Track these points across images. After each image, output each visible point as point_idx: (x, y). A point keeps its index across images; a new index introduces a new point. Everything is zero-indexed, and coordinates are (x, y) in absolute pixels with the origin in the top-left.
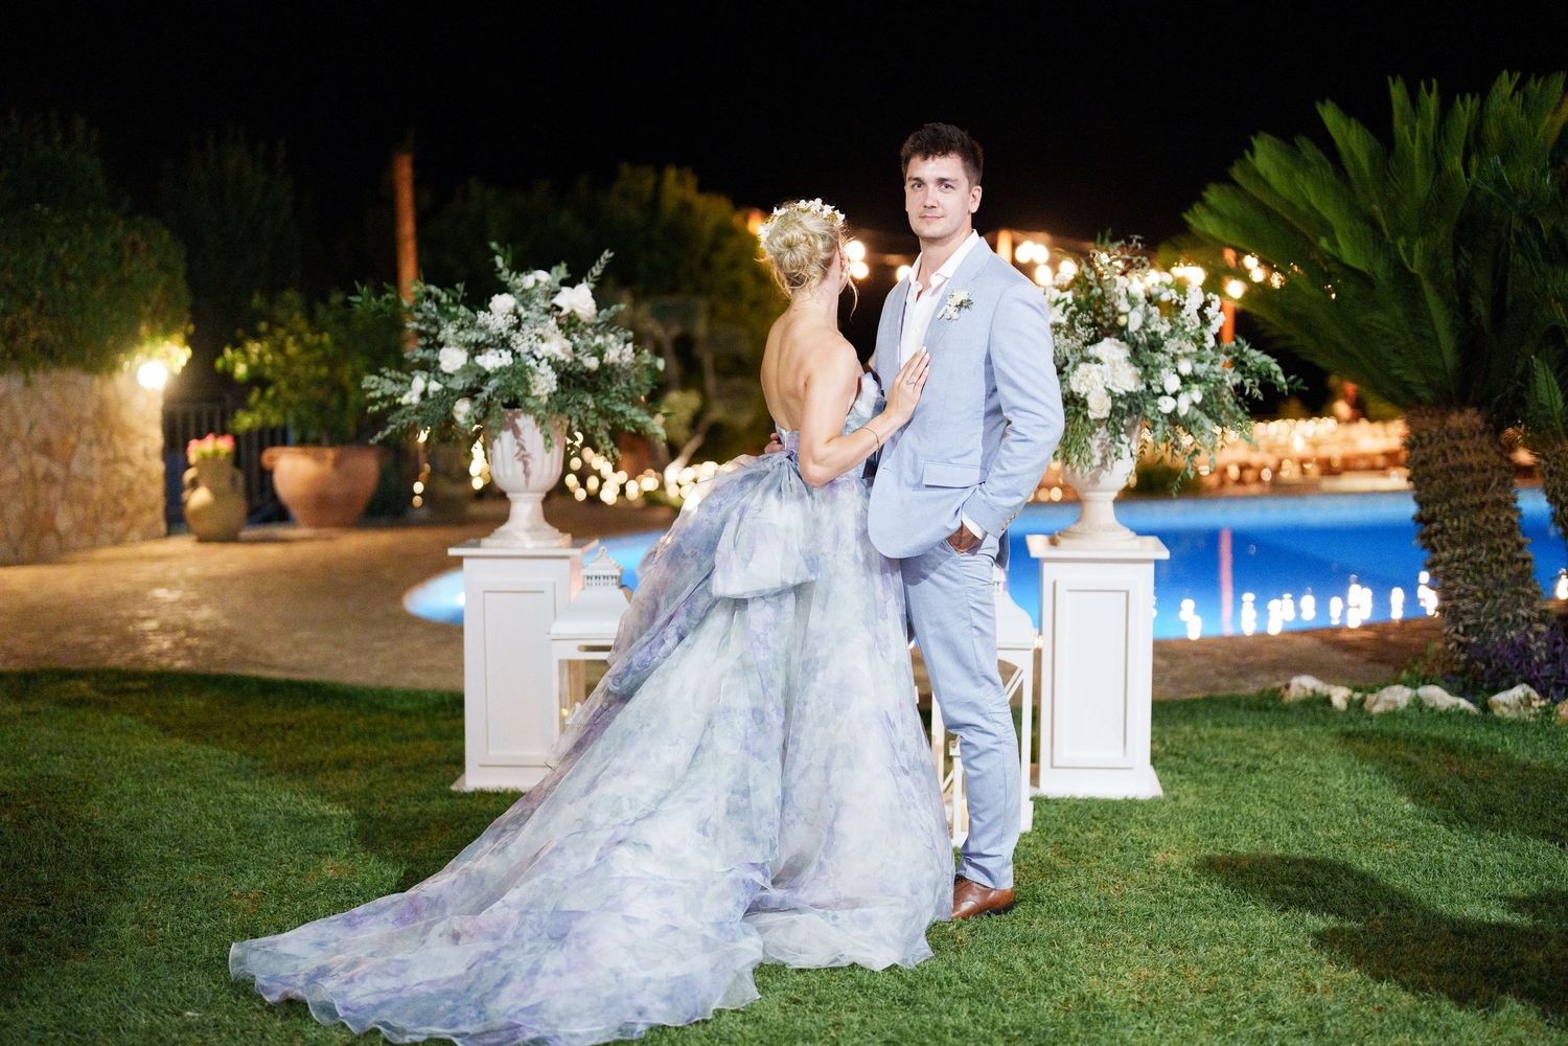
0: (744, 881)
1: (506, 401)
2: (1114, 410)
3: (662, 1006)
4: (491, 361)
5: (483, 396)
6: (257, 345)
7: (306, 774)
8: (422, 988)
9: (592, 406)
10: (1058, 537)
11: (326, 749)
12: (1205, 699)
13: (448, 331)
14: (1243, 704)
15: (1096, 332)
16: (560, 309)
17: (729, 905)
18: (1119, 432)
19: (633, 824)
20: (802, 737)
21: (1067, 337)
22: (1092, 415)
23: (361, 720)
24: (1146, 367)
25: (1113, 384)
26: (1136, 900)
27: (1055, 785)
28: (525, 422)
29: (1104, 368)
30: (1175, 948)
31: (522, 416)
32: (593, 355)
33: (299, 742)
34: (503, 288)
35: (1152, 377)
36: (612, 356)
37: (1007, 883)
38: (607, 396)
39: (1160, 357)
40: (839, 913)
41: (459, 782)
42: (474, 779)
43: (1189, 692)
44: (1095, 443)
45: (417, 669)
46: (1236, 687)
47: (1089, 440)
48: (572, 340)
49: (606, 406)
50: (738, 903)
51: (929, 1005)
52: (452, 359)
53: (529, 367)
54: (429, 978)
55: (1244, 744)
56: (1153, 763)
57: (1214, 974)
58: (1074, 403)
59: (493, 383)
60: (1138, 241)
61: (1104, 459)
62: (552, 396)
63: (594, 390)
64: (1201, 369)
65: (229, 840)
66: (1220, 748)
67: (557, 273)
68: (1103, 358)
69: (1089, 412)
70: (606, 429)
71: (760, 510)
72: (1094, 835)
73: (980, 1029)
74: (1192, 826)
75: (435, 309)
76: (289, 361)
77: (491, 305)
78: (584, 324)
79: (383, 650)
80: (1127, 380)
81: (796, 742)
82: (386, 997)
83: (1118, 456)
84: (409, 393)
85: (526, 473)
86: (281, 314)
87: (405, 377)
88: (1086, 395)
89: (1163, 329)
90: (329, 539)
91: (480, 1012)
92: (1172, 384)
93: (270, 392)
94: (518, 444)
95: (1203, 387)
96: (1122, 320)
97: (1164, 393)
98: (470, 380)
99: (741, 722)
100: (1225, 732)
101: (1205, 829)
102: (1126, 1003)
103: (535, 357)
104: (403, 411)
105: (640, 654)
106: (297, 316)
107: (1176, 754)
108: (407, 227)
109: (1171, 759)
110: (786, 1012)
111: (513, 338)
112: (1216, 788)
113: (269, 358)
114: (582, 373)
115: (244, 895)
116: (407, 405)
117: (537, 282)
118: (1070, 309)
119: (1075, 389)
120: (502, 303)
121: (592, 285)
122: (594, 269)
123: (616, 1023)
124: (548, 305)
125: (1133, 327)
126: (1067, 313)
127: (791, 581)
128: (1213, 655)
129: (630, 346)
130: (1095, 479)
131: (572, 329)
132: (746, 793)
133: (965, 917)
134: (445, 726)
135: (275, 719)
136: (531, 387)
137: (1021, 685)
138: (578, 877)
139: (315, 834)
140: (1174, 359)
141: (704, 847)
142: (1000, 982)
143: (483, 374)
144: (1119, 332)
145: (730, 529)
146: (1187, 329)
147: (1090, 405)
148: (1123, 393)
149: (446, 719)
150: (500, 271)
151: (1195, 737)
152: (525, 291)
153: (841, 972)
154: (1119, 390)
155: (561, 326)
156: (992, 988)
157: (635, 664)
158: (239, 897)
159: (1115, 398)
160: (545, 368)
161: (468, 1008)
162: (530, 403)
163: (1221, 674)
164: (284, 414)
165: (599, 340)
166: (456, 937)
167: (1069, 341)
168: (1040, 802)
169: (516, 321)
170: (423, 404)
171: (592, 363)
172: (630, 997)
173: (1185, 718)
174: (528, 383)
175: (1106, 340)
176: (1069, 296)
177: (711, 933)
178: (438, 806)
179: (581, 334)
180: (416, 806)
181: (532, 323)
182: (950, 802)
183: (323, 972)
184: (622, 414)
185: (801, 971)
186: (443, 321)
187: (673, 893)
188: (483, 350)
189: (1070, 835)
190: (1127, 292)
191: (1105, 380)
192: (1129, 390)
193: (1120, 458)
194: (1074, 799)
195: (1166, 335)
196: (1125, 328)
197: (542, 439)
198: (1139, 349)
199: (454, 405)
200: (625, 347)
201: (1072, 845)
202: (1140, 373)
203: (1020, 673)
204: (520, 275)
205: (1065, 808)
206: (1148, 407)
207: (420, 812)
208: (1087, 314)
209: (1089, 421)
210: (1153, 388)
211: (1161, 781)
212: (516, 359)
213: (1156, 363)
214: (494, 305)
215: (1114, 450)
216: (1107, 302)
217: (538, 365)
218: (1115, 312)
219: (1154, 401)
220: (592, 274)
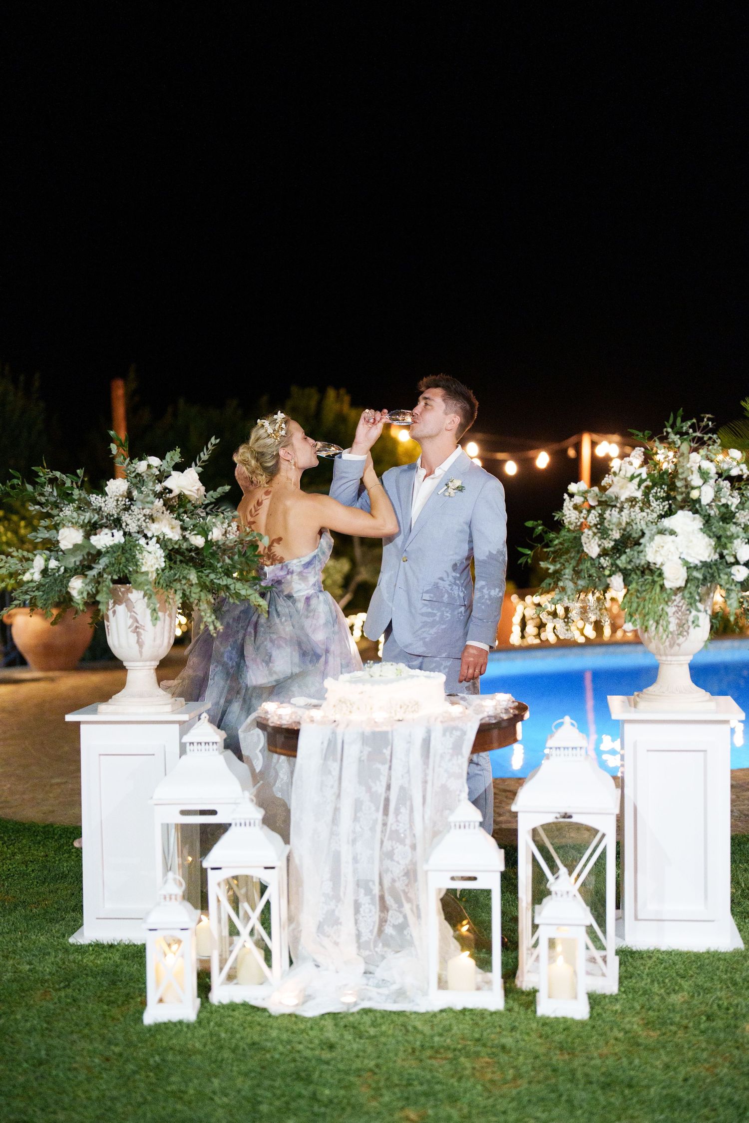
1: (115, 577)
2: (689, 580)
4: (104, 540)
5: (94, 572)
9: (197, 581)
10: (638, 699)
13: (68, 511)
15: (670, 505)
16: (171, 491)
18: (696, 601)
21: (642, 510)
22: (668, 585)
24: (719, 538)
25: (688, 554)
27: (640, 938)
28: (136, 596)
29: (678, 539)
31: (134, 591)
32: (200, 534)
34: (117, 473)
35: (725, 547)
36: (216, 534)
38: (214, 570)
39: (733, 529)
41: (76, 934)
42: (90, 932)
44: (671, 610)
47: (666, 609)
48: (181, 520)
49: (212, 580)
52: (69, 538)
53: (139, 544)
56: (732, 910)
58: (650, 574)
59: (104, 561)
60: (709, 419)
61: (681, 625)
62: (160, 572)
63: (201, 565)
67: (172, 459)
68: (676, 530)
69: (665, 582)
70: (208, 602)
72: (680, 996)
75: (55, 494)
77: (106, 489)
78: (194, 504)
80: (701, 550)
83: (694, 623)
84: (32, 571)
85: (140, 643)
87: (30, 555)
88: (662, 565)
89: (734, 501)
92: (745, 553)
94: (131, 617)
96: (694, 494)
97: (737, 563)
98: (80, 558)
103: (146, 536)
104: (24, 588)
111: (123, 518)
114: (190, 550)
116: (28, 582)
117: (149, 466)
118: (645, 484)
119: (651, 560)
120: (117, 486)
121: (200, 469)
122: (202, 454)
124: (159, 488)
125: (705, 501)
126: (642, 487)
130: (673, 644)
131: (182, 510)
136: (140, 563)
137: (605, 849)
143: (95, 552)
144: (693, 506)
147: (666, 574)
148: (697, 562)
150: (115, 458)
152: (138, 475)
154: (695, 560)
155: (169, 507)
159: (690, 567)
160: (153, 546)
162: (141, 579)
167: (644, 514)
168: (626, 955)
169: (128, 503)
170: (43, 581)
171: (198, 541)
174: (138, 561)
175: (680, 512)
176: (643, 471)
179: (192, 514)
181: (139, 504)
184: (227, 587)
186: (62, 504)
188: (98, 531)
189: (657, 998)
190: (700, 467)
191: (680, 550)
192: (703, 560)
193: (698, 626)
194: (658, 951)
195: (737, 507)
196: (698, 501)
197: (149, 611)
198: (713, 521)
199: (69, 581)
200: (229, 525)
201: (659, 1011)
202: (713, 543)
203: (604, 835)
204: (135, 461)
205: (650, 963)
206: (722, 575)
207: (30, 970)
208: (662, 488)
209: (666, 589)
210: (727, 557)
211: (740, 931)
212: (127, 537)
213: (729, 533)
214: (109, 489)
215: (691, 618)
216: (680, 476)
217: (147, 544)
218: (689, 487)
219: (729, 570)
220: (200, 459)
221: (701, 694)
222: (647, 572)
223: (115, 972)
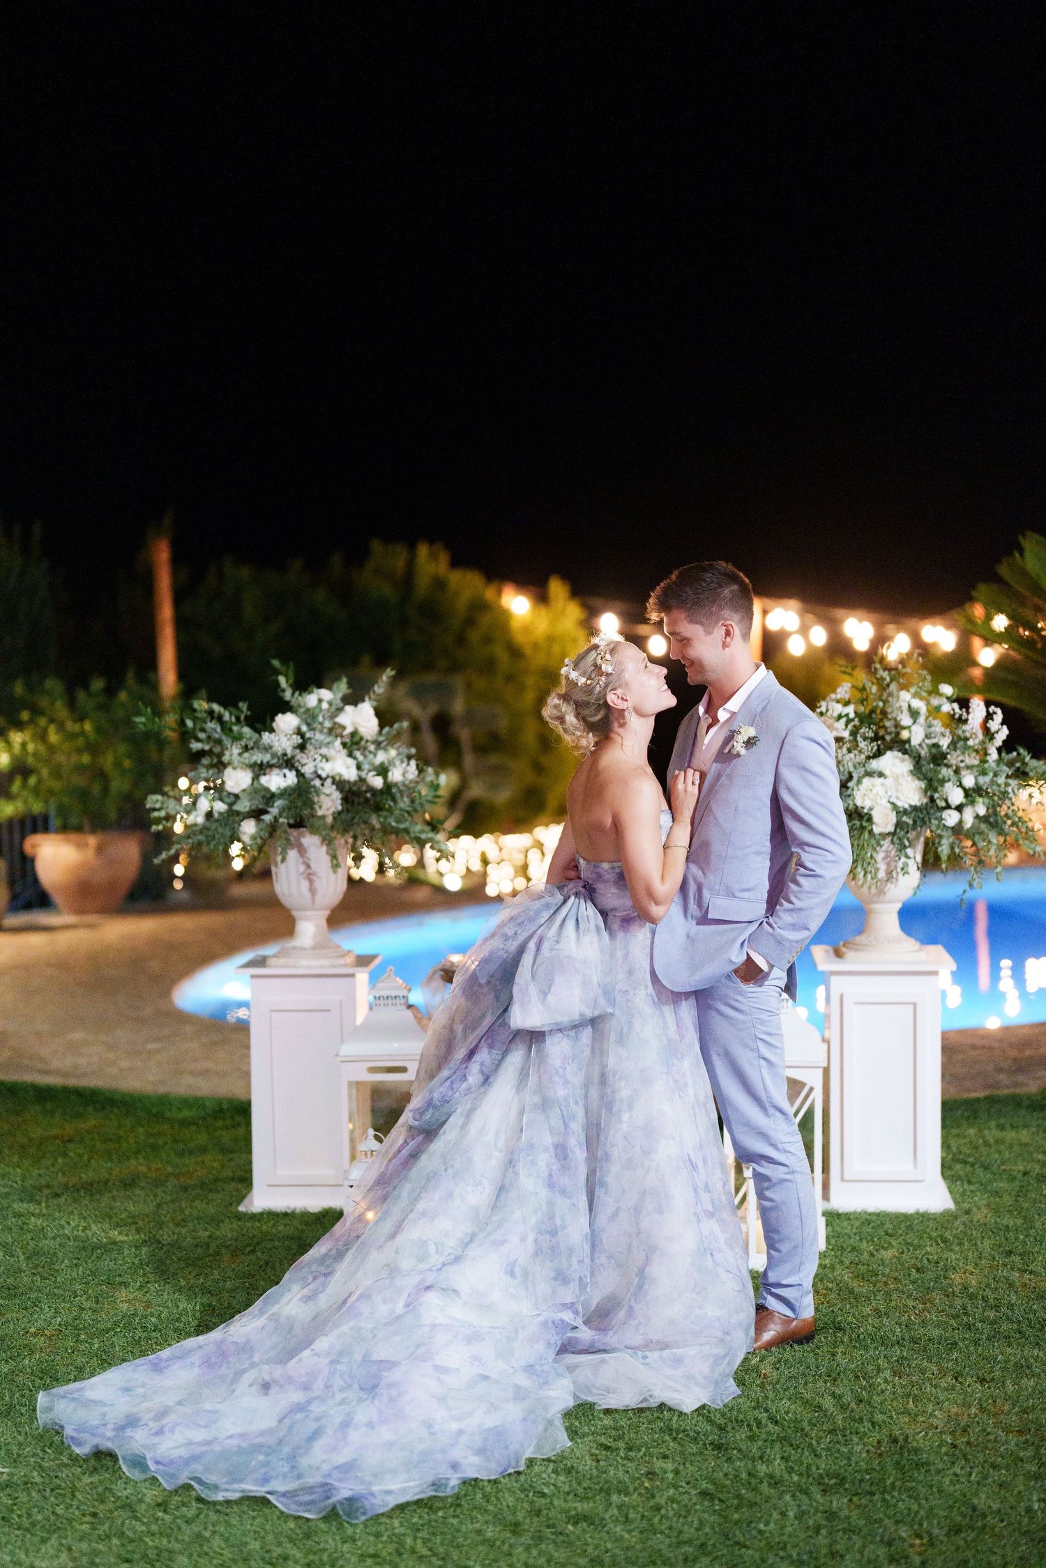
0: (553, 1322)
1: (292, 821)
2: (899, 825)
3: (475, 1460)
4: (276, 781)
5: (267, 818)
6: (19, 734)
7: (92, 1195)
8: (234, 1442)
9: (378, 826)
10: (844, 950)
11: (109, 1165)
12: (986, 1098)
13: (233, 751)
14: (1025, 1103)
15: (879, 746)
16: (344, 728)
17: (540, 1347)
18: (905, 847)
19: (440, 1269)
20: (610, 1179)
21: (849, 751)
22: (876, 830)
23: (141, 1130)
24: (929, 781)
25: (897, 798)
26: (938, 1326)
27: (847, 1199)
28: (311, 841)
29: (889, 781)
30: (982, 1381)
31: (308, 835)
32: (378, 775)
33: (80, 1156)
34: (286, 707)
35: (936, 790)
36: (396, 775)
37: (807, 1310)
38: (391, 814)
39: (945, 772)
40: (648, 1354)
41: (246, 1201)
42: (261, 1199)
43: (968, 1091)
44: (880, 856)
45: (193, 1073)
46: (1016, 1085)
47: (875, 855)
48: (355, 758)
49: (390, 823)
50: (549, 1345)
51: (740, 1450)
52: (237, 780)
53: (314, 787)
54: (239, 1430)
55: (1031, 1149)
56: (943, 1174)
57: (1025, 1411)
58: (858, 818)
59: (279, 803)
61: (890, 872)
62: (337, 815)
63: (378, 808)
64: (985, 780)
65: (20, 1271)
66: (1007, 1155)
67: (339, 690)
68: (886, 772)
69: (874, 827)
71: (558, 942)
72: (889, 1252)
73: (796, 1478)
74: (987, 1243)
75: (219, 729)
76: (52, 749)
77: (274, 725)
78: (367, 741)
79: (158, 1052)
80: (911, 794)
81: (603, 1184)
82: (197, 1450)
83: (904, 870)
84: (195, 813)
85: (312, 891)
86: (44, 702)
88: (871, 809)
89: (945, 743)
90: (92, 926)
91: (293, 1467)
92: (956, 797)
93: (32, 781)
94: (304, 862)
95: (986, 800)
96: (905, 734)
97: (948, 807)
98: (255, 800)
99: (544, 1160)
100: (1010, 1135)
101: (1000, 1246)
102: (940, 1446)
103: (319, 777)
105: (441, 1089)
106: (59, 704)
107: (965, 1162)
108: (166, 612)
109: (958, 1166)
110: (598, 1461)
111: (298, 757)
112: (1007, 1200)
113: (31, 747)
114: (366, 791)
115: (40, 1332)
116: (192, 826)
117: (320, 701)
118: (852, 724)
119: (859, 804)
120: (286, 722)
121: (375, 704)
122: (376, 688)
123: (430, 1479)
124: (332, 725)
125: (915, 742)
126: (850, 727)
127: (589, 1014)
128: (990, 1048)
129: (413, 763)
130: (881, 892)
131: (355, 747)
132: (553, 1233)
133: (768, 1347)
134: (226, 1137)
135: (55, 1131)
136: (317, 807)
137: (812, 1103)
138: (386, 1324)
139: (106, 1263)
140: (957, 772)
141: (512, 1290)
142: (810, 1422)
143: (268, 795)
144: (901, 745)
145: (527, 959)
146: (970, 743)
147: (875, 819)
148: (907, 806)
149: (226, 1128)
150: (284, 691)
151: (981, 1141)
152: (308, 710)
153: (648, 1414)
154: (903, 804)
155: (344, 745)
156: (803, 1430)
157: (435, 1099)
158: (35, 1335)
159: (900, 812)
160: (329, 788)
161: (281, 1463)
162: (317, 823)
163: (1001, 1070)
164: (46, 802)
165: (381, 757)
166: (266, 1387)
167: (852, 755)
168: (832, 1217)
169: (300, 741)
170: (208, 824)
171: (378, 782)
172: (443, 1451)
173: (968, 1119)
174: (313, 803)
175: (889, 753)
176: (850, 710)
177: (523, 1380)
178: (227, 1230)
179: (365, 751)
180: (206, 1230)
181: (316, 743)
182: (744, 1218)
183: (132, 1422)
184: (406, 831)
185: (608, 1411)
186: (227, 741)
187: (483, 1339)
188: (267, 771)
189: (866, 1254)
190: (909, 706)
191: (889, 793)
192: (913, 804)
193: (908, 873)
194: (865, 1213)
195: (948, 747)
196: (909, 741)
197: (328, 858)
198: (923, 762)
199: (240, 825)
200: (408, 764)
201: (868, 1265)
202: (923, 786)
203: (811, 1089)
204: (303, 694)
205: (857, 1224)
206: (932, 821)
207: (210, 1236)
208: (870, 728)
209: (874, 835)
210: (938, 801)
211: (951, 1192)
212: (301, 779)
213: (940, 776)
214: (278, 725)
215: (900, 865)
216: (890, 716)
217: (323, 785)
218: (897, 725)
219: (938, 814)
220: (374, 692)
221: (911, 944)
222: (854, 816)
223: (300, 1238)
